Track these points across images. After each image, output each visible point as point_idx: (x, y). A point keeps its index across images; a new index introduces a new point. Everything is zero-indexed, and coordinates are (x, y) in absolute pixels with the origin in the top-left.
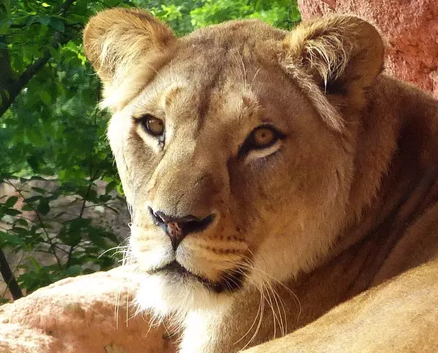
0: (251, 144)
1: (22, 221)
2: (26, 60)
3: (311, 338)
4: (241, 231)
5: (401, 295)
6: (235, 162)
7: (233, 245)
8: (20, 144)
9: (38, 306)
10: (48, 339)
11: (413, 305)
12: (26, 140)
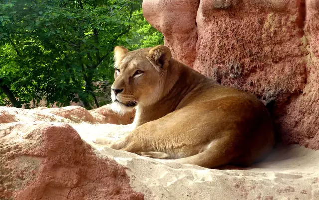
0: (136, 73)
1: (100, 90)
2: (103, 55)
3: (163, 120)
4: (131, 92)
5: (184, 112)
6: (131, 79)
7: (129, 96)
8: (100, 73)
9: (102, 110)
10: (104, 117)
11: (186, 114)
12: (102, 72)
